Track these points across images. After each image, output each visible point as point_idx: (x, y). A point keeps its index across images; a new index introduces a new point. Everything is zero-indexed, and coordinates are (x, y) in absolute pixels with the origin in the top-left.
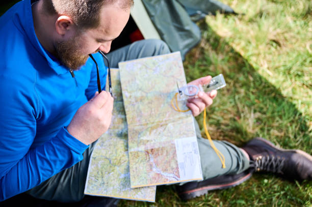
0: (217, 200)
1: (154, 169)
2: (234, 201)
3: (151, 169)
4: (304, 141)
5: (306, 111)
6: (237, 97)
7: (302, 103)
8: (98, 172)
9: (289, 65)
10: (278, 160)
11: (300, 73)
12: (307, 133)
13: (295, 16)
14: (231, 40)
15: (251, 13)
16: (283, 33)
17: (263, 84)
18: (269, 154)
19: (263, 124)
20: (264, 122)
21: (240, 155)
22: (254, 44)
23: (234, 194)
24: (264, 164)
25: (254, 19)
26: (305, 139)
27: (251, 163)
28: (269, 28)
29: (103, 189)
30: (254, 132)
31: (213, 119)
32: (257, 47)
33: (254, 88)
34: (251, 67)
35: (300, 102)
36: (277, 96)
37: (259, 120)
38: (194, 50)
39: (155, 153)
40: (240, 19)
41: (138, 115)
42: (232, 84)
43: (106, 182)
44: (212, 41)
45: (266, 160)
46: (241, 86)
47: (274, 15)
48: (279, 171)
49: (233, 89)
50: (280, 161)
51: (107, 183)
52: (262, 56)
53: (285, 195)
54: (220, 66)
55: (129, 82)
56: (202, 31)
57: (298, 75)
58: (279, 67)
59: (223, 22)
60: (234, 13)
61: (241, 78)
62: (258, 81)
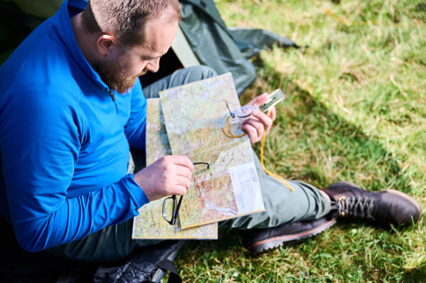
0: (296, 255)
1: (207, 205)
2: (317, 256)
3: (203, 206)
4: (398, 184)
5: (396, 151)
6: (309, 140)
7: (390, 142)
8: (147, 213)
9: (370, 100)
10: (366, 201)
11: (384, 108)
12: (400, 173)
13: (373, 45)
14: (295, 76)
15: (316, 44)
16: (359, 65)
17: (340, 124)
18: (354, 195)
19: (344, 168)
20: (345, 165)
21: (318, 195)
22: (323, 79)
23: (317, 248)
24: (349, 206)
25: (321, 51)
26: (399, 181)
27: (332, 205)
28: (340, 60)
29: (155, 231)
30: (335, 178)
31: (281, 166)
32: (328, 82)
33: (329, 129)
34: (322, 105)
35: (388, 140)
36: (359, 135)
37: (339, 164)
38: (248, 91)
39: (206, 186)
40: (304, 53)
41: (185, 148)
42: (301, 126)
43: (157, 223)
44: (270, 79)
45: (351, 201)
46: (313, 128)
47: (346, 46)
48: (370, 216)
49: (303, 131)
50: (369, 202)
51: (159, 224)
52: (335, 91)
53: (380, 244)
54: (285, 107)
55: (172, 111)
56: (257, 68)
57: (382, 110)
58: (358, 103)
59: (282, 56)
60: (296, 46)
61: (312, 119)
62: (333, 121)
